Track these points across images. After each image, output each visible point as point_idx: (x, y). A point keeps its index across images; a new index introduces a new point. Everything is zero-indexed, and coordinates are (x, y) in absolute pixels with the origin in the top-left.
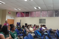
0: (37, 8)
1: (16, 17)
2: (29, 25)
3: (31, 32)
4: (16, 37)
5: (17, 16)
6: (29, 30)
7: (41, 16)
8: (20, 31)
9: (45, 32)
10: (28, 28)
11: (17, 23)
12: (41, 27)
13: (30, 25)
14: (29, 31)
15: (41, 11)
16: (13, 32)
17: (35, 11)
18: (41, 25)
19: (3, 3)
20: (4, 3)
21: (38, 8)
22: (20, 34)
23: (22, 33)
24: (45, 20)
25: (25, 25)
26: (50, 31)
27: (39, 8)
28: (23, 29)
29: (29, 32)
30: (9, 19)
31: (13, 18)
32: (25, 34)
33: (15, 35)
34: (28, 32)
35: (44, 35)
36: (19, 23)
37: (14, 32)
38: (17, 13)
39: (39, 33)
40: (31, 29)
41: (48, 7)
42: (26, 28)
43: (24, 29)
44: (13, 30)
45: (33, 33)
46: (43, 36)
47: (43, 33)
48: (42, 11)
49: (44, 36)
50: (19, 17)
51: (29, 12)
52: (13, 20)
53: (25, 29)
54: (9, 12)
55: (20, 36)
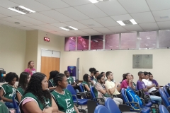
0: (127, 22)
1: (65, 50)
3: (111, 95)
4: (69, 108)
6: (105, 87)
7: (138, 45)
8: (78, 90)
9: (151, 94)
10: (102, 83)
11: (69, 67)
12: (141, 78)
14: (104, 91)
15: (138, 32)
16: (61, 92)
17: (120, 33)
18: (140, 74)
19: (28, 12)
20: (31, 11)
21: (130, 23)
22: (78, 100)
23: (85, 98)
24: (149, 57)
26: (168, 90)
27: (133, 22)
28: (87, 85)
29: (104, 95)
30: (45, 57)
31: (56, 55)
32: (92, 99)
33: (67, 100)
34: (101, 92)
35: (150, 103)
36: (75, 68)
37: (64, 93)
38: (67, 39)
39: (135, 97)
40: (110, 85)
41: (161, 18)
42: (94, 82)
43: (89, 86)
45: (115, 96)
46: (148, 105)
47: (145, 96)
48: (140, 30)
49: (150, 106)
50: (74, 50)
51: (102, 36)
52: (56, 58)
53: (92, 84)
54: (46, 36)
55: (78, 104)
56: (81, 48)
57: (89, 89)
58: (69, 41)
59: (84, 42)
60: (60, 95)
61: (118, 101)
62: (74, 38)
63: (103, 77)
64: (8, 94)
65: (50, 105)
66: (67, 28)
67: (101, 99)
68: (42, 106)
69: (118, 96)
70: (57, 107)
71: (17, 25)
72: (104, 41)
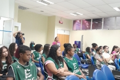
1: (73, 30)
2: (100, 47)
3: (107, 63)
4: (76, 69)
5: (75, 28)
6: (102, 57)
10: (100, 54)
11: (75, 42)
13: (104, 47)
14: (101, 60)
16: (70, 58)
17: (116, 17)
22: (82, 65)
23: (87, 64)
25: (91, 47)
30: (60, 34)
32: (92, 65)
33: (74, 64)
34: (99, 61)
36: (80, 42)
38: (75, 22)
42: (94, 53)
44: (71, 56)
45: (109, 64)
51: (101, 19)
52: (67, 35)
54: (61, 20)
55: (82, 68)
56: (85, 28)
57: (90, 57)
58: (76, 23)
59: (87, 24)
60: (69, 60)
61: (112, 68)
62: (80, 21)
63: (101, 50)
64: (36, 57)
65: (63, 66)
66: (75, 13)
67: (99, 65)
68: (58, 67)
69: (112, 64)
70: (67, 68)
71: (42, 13)
72: (103, 22)
